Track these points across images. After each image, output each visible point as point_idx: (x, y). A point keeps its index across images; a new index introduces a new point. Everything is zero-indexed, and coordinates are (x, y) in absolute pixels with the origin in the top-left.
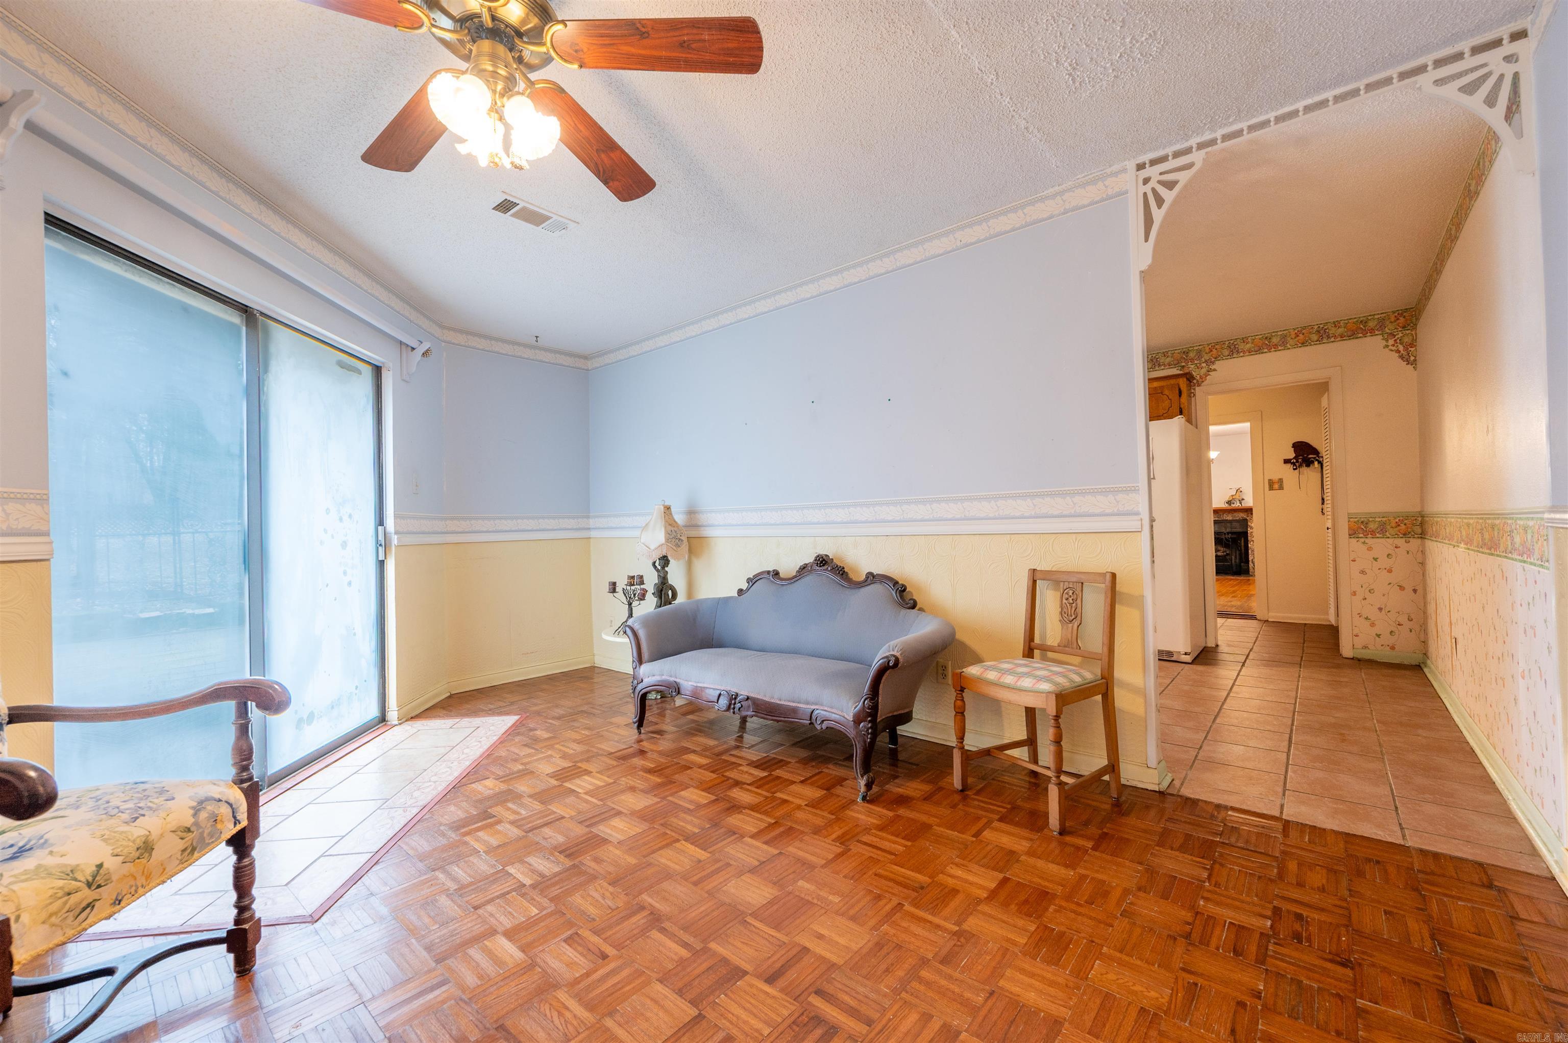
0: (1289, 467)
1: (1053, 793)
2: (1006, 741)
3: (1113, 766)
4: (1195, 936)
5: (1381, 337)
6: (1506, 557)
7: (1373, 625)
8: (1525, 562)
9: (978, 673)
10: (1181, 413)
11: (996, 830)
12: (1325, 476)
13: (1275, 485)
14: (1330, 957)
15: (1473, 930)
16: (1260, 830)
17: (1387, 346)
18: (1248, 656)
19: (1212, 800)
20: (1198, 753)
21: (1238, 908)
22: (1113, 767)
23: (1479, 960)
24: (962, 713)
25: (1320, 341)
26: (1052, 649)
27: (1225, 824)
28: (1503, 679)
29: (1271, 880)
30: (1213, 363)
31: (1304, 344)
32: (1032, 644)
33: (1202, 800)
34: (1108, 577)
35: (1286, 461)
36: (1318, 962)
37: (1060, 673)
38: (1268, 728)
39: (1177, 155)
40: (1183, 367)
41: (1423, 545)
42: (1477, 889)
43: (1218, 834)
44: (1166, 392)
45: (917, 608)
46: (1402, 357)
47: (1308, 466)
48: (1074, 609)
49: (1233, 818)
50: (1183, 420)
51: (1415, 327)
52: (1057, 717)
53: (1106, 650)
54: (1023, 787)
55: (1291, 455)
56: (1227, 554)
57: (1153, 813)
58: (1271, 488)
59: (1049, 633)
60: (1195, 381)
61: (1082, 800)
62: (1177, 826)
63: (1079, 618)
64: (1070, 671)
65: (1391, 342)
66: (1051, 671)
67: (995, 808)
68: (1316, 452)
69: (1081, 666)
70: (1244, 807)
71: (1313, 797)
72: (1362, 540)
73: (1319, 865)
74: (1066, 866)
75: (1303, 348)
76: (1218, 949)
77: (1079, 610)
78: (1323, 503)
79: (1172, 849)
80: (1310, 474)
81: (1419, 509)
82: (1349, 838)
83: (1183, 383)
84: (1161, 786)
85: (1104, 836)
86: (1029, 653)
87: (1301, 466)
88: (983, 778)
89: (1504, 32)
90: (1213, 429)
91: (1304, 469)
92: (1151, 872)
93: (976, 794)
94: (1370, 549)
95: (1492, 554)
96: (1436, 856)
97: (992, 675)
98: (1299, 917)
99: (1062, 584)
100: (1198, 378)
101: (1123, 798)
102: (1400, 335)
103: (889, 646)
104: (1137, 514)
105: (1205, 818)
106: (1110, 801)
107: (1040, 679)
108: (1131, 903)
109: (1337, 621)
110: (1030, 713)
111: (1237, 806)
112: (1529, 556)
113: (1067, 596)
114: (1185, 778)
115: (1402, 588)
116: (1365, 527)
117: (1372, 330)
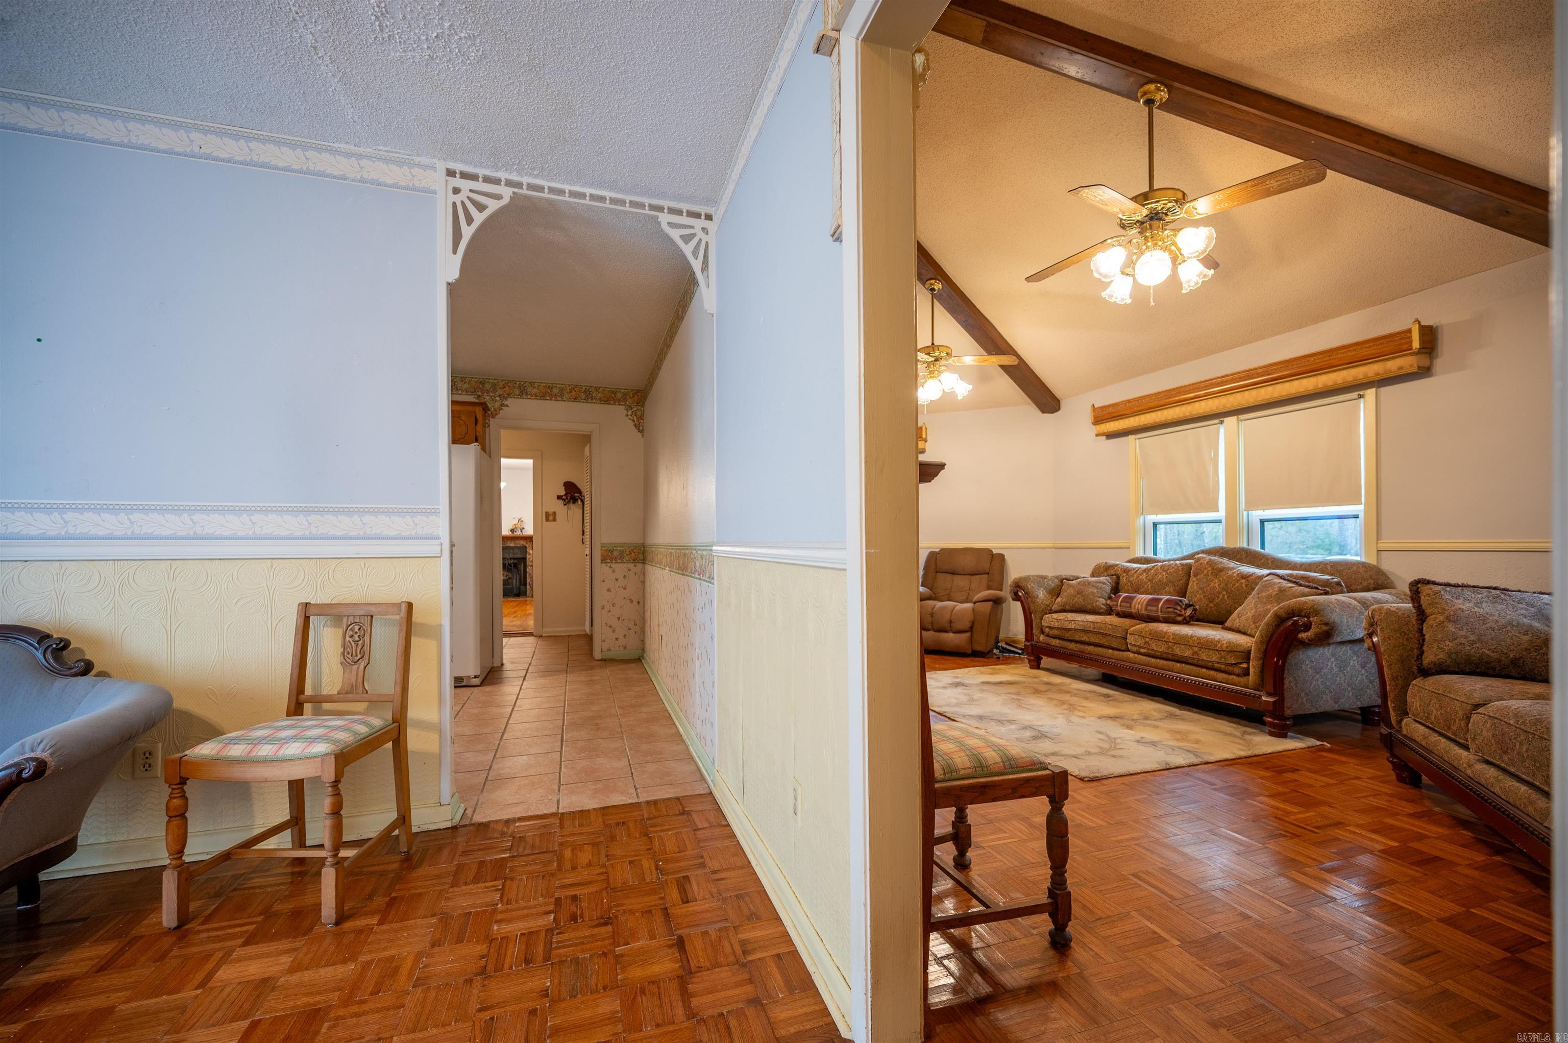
0: (561, 502)
1: (329, 877)
2: (257, 831)
3: (404, 817)
4: (490, 967)
5: (623, 407)
6: (691, 576)
7: (614, 631)
8: (701, 579)
9: (214, 752)
10: (476, 441)
11: (239, 960)
12: (585, 512)
13: (550, 517)
14: (597, 922)
15: (677, 850)
16: (542, 831)
17: (627, 415)
18: (527, 670)
19: (502, 817)
20: (488, 774)
21: (527, 916)
22: (404, 819)
23: (680, 871)
24: (183, 817)
25: (586, 400)
26: (329, 699)
27: (514, 837)
28: (687, 662)
29: (553, 875)
30: (506, 399)
31: (575, 399)
32: (302, 697)
33: (493, 821)
34: (404, 607)
35: (559, 497)
36: (588, 932)
37: (340, 727)
38: (546, 733)
39: (486, 180)
40: (479, 396)
41: (644, 568)
42: (678, 818)
43: (506, 850)
44: (463, 418)
45: (93, 672)
46: (635, 425)
47: (574, 503)
48: (360, 647)
49: (520, 829)
50: (479, 448)
51: (643, 406)
52: (336, 783)
53: (399, 689)
54: (282, 884)
55: (563, 493)
56: (510, 578)
57: (446, 852)
58: (547, 520)
59: (325, 679)
60: (490, 413)
61: (366, 869)
62: (471, 857)
63: (366, 657)
64: (354, 722)
65: (630, 412)
66: (329, 727)
67: (238, 929)
68: (580, 492)
69: (366, 713)
70: (530, 814)
71: (580, 785)
72: (609, 565)
73: (586, 844)
74: (344, 961)
75: (575, 403)
76: (511, 968)
77: (366, 648)
78: (583, 534)
79: (466, 884)
80: (575, 509)
81: (642, 542)
82: (605, 811)
83: (479, 411)
84: (454, 821)
85: (392, 902)
86: (296, 708)
87: (569, 502)
88: (217, 895)
89: (701, 209)
90: (504, 461)
91: (572, 506)
92: (445, 919)
93: (203, 923)
94: (614, 571)
95: (684, 575)
96: (655, 802)
97: (237, 751)
98: (574, 898)
99: (345, 619)
100: (492, 409)
101: (414, 849)
102: (635, 409)
103: (23, 746)
104: (438, 538)
105: (496, 838)
106: (399, 858)
107: (313, 740)
108: (425, 966)
109: (591, 630)
110: (296, 788)
111: (524, 815)
112: (703, 575)
113: (351, 633)
114: (477, 804)
115: (631, 601)
116: (610, 555)
117: (619, 400)
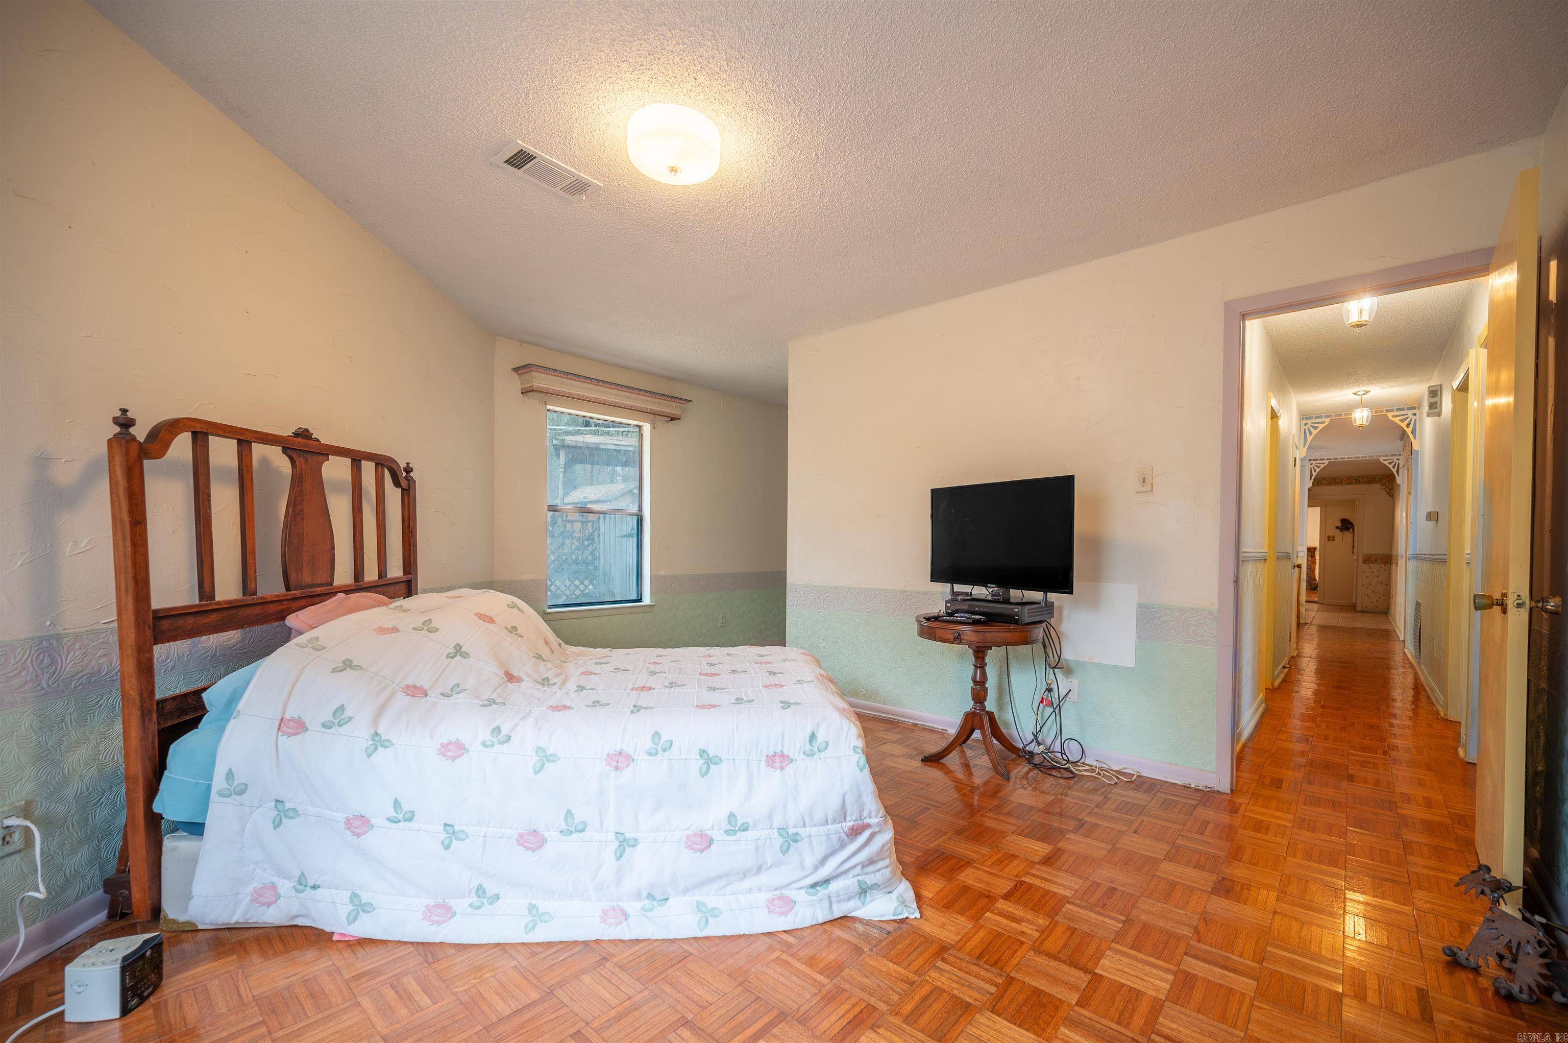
0: (1338, 530)
5: (1380, 485)
7: (1370, 596)
12: (1355, 536)
13: (1331, 538)
17: (1382, 488)
25: (1356, 483)
31: (1349, 484)
35: (1337, 528)
39: (1321, 460)
41: (1391, 567)
46: (1388, 493)
47: (1347, 530)
51: (1392, 483)
55: (1340, 525)
58: (1329, 540)
65: (1384, 487)
68: (1351, 524)
72: (1368, 565)
78: (1353, 548)
80: (1348, 535)
81: (1387, 553)
87: (1344, 530)
89: (1397, 453)
91: (1346, 533)
94: (1371, 568)
102: (1387, 485)
109: (1356, 600)
115: (1382, 584)
116: (1368, 560)
117: (1377, 482)
